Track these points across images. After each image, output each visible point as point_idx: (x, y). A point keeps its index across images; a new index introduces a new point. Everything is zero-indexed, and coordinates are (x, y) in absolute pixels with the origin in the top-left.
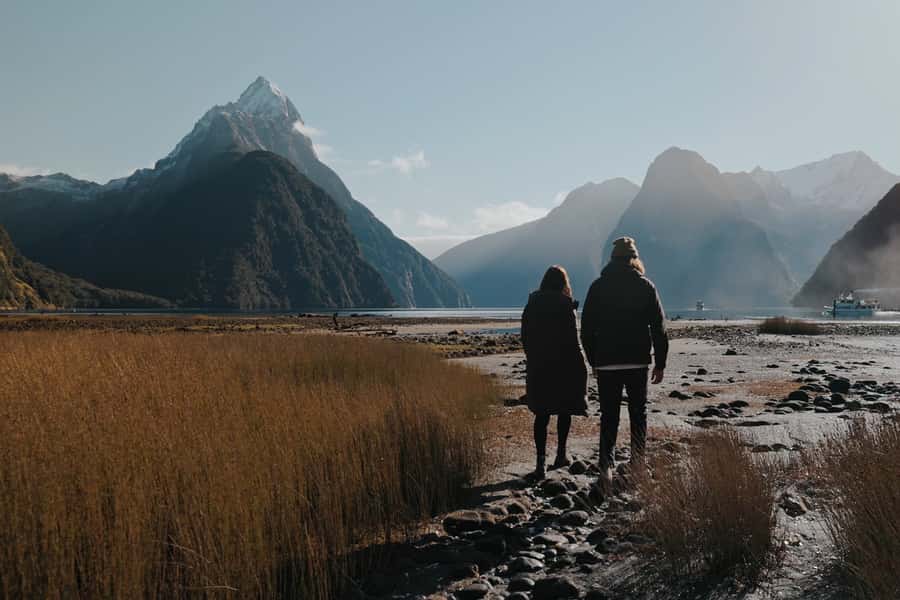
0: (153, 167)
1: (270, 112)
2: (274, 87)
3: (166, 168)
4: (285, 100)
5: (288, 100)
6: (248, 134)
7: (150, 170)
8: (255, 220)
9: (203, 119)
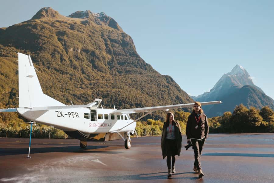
0: (209, 91)
1: (240, 74)
2: (241, 67)
3: (213, 91)
4: (244, 70)
5: (245, 70)
6: (235, 80)
7: (208, 92)
8: (248, 104)
9: (222, 77)
